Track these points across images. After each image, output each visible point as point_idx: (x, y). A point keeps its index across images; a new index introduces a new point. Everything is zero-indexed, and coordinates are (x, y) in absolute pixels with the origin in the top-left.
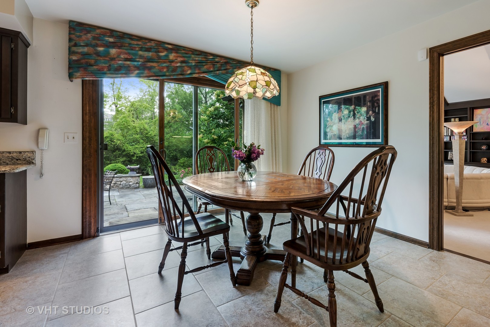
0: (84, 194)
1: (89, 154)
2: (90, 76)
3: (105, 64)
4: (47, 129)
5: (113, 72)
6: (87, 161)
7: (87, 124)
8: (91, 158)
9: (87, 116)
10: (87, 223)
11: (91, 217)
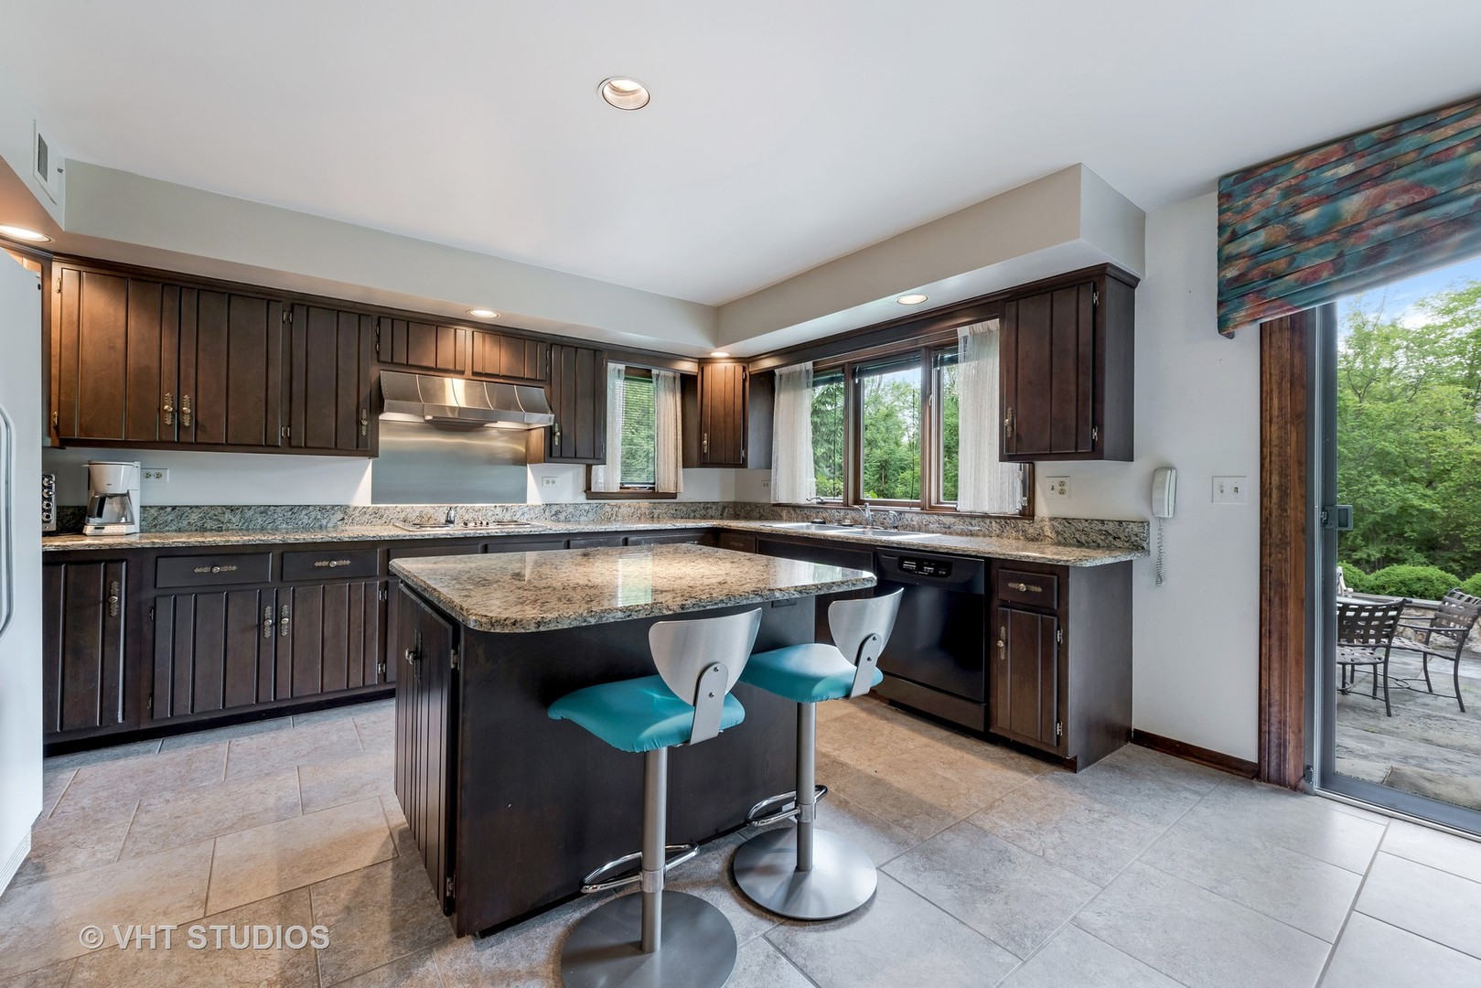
0: (1264, 651)
1: (1279, 536)
2: (1274, 308)
3: (1322, 258)
4: (1171, 468)
5: (1352, 273)
6: (1273, 556)
7: (1275, 451)
8: (1286, 550)
9: (1274, 427)
10: (1274, 741)
11: (1285, 725)
